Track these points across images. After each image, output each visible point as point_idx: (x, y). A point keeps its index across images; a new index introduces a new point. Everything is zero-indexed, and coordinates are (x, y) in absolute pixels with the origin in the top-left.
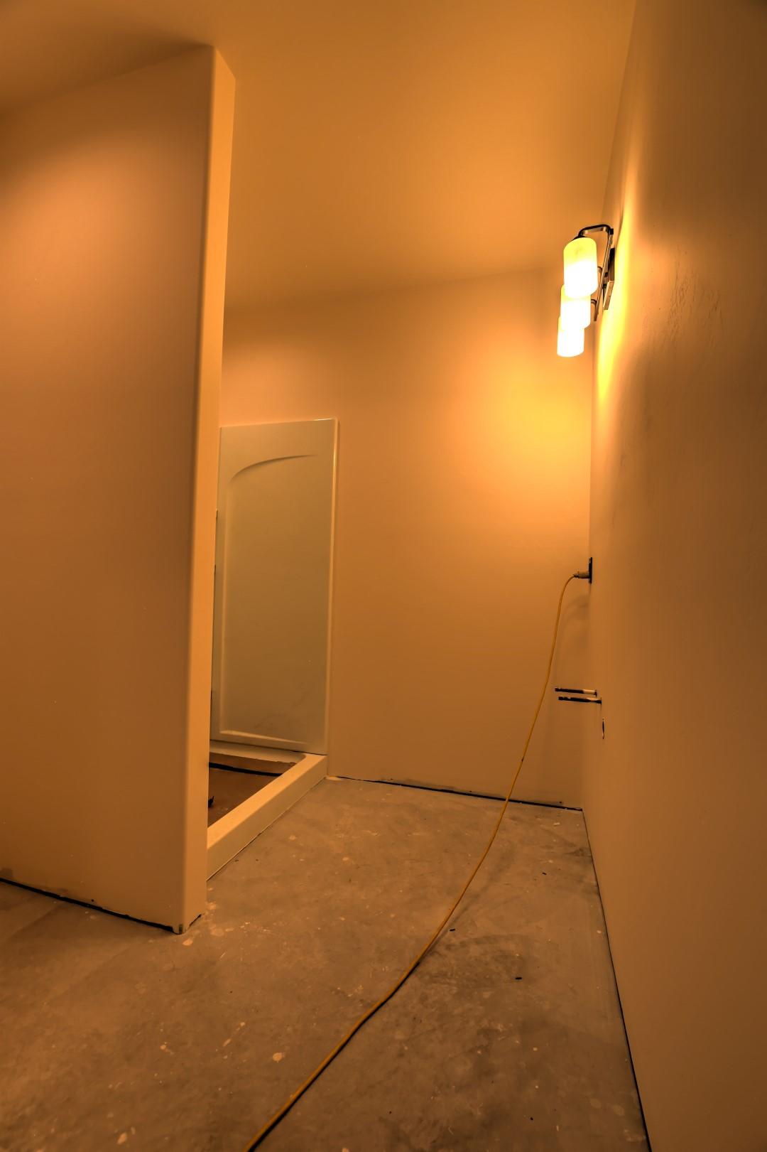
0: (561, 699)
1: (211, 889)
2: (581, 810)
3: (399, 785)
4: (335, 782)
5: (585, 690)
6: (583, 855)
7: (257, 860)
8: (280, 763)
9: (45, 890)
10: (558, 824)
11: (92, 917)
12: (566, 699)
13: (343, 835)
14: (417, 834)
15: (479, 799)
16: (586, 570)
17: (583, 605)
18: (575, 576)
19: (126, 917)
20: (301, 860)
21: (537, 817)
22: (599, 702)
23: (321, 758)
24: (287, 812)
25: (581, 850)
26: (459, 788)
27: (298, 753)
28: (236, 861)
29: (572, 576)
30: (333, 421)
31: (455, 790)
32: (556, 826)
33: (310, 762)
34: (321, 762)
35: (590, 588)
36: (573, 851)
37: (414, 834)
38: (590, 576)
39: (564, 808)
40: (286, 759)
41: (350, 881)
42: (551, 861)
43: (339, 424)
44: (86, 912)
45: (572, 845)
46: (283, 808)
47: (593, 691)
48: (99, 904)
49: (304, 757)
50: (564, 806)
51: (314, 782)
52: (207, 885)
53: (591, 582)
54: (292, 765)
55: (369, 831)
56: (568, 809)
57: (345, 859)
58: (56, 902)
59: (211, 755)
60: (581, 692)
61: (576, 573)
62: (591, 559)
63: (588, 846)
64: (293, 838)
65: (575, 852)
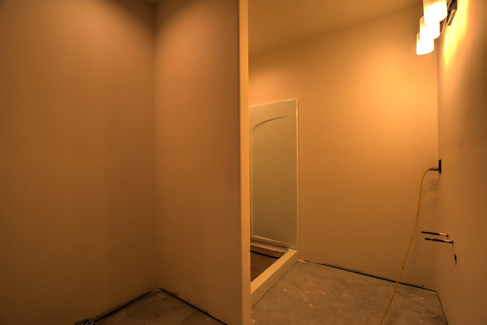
0: (426, 239)
1: (252, 312)
2: (436, 291)
3: (333, 267)
4: (302, 263)
5: (440, 234)
6: (440, 320)
7: (271, 300)
8: (277, 252)
9: (190, 304)
10: (423, 298)
11: (207, 319)
12: (430, 239)
13: (308, 292)
14: (344, 296)
15: (376, 278)
16: (437, 166)
17: (436, 185)
18: (430, 170)
19: (220, 321)
20: (290, 303)
21: (409, 293)
22: (452, 243)
23: (296, 251)
24: (282, 277)
25: (439, 317)
26: (364, 272)
27: (286, 248)
28: (262, 299)
29: (429, 169)
30: (295, 101)
31: (362, 273)
32: (421, 299)
33: (291, 253)
34: (296, 253)
35: (440, 177)
36: (435, 317)
37: (343, 295)
38: (440, 170)
39: (425, 289)
40: (280, 250)
41: (314, 317)
42: (421, 321)
43: (298, 102)
44: (205, 316)
45: (433, 313)
46: (281, 275)
47: (446, 234)
48: (210, 313)
49: (288, 250)
50: (425, 288)
51: (293, 263)
52: (251, 309)
53: (440, 172)
54: (283, 254)
55: (321, 291)
56: (428, 290)
57: (311, 305)
58: (194, 309)
59: (251, 246)
60: (438, 234)
61: (431, 168)
62: (440, 161)
63: (443, 315)
64: (286, 290)
65: (435, 318)
